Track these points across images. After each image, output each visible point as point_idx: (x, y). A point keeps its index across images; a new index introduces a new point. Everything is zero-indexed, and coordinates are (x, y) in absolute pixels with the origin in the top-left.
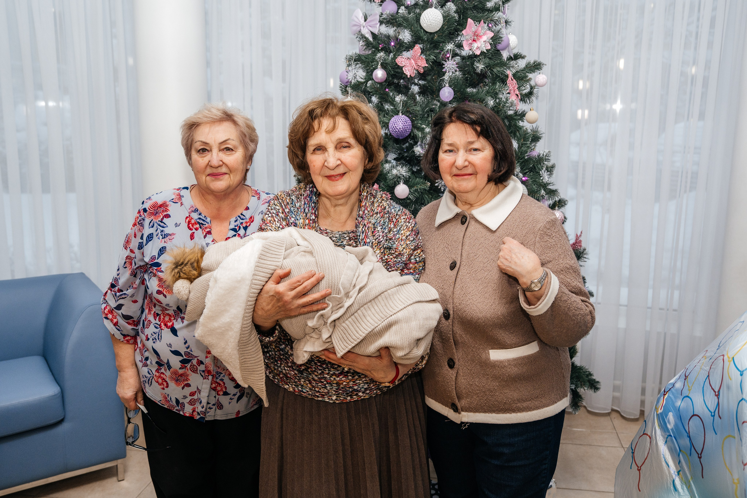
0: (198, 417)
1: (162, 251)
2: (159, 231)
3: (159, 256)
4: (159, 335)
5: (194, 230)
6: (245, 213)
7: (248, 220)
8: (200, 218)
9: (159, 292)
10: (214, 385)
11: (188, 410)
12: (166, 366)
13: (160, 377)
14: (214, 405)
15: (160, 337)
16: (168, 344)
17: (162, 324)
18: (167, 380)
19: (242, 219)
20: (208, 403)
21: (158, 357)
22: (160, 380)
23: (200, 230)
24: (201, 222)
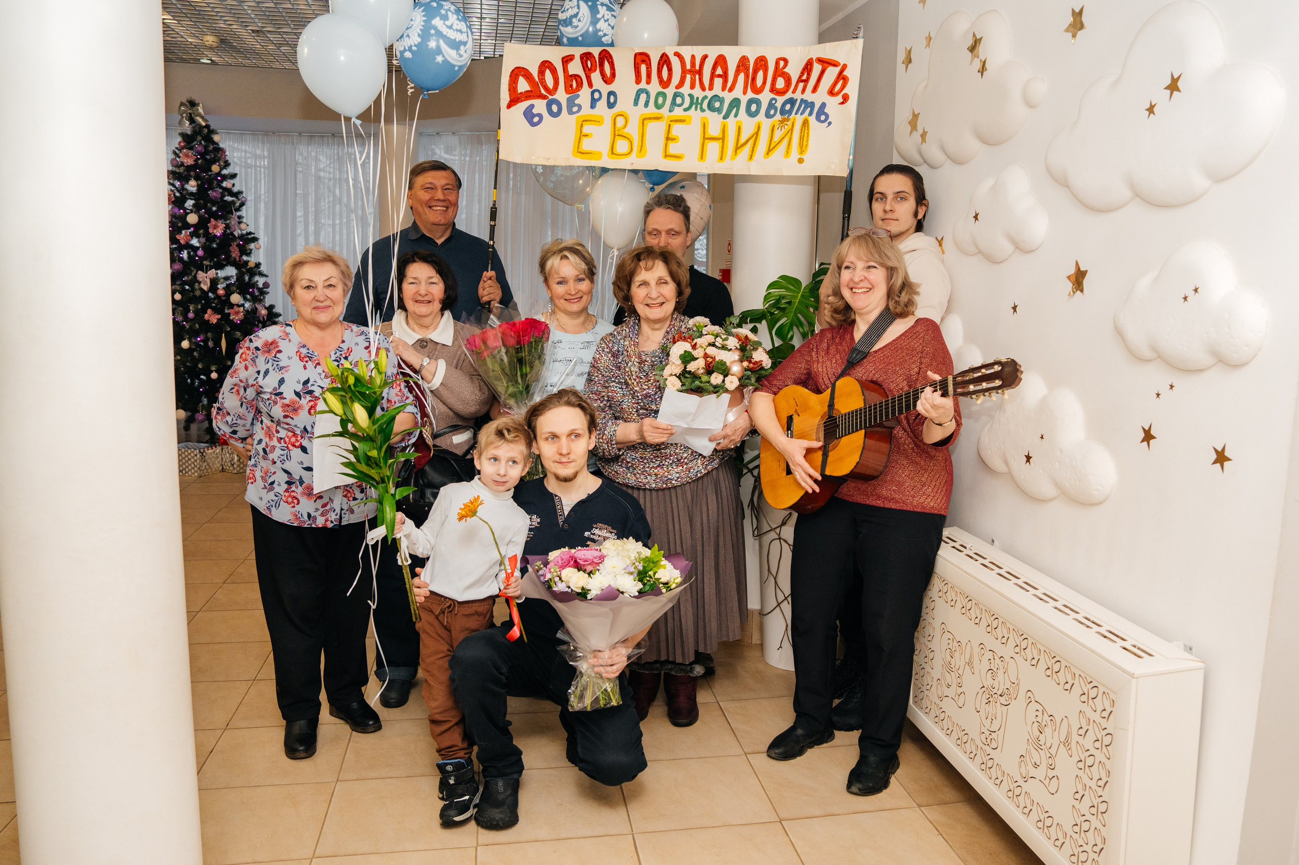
0: (332, 525)
1: (282, 381)
2: (275, 365)
3: (280, 386)
4: (287, 456)
5: (305, 363)
6: (342, 345)
7: (346, 352)
8: (308, 353)
9: (285, 417)
10: (345, 493)
11: (320, 522)
12: (298, 483)
13: (290, 496)
14: (347, 510)
15: (289, 458)
16: (299, 461)
17: (290, 446)
18: (298, 497)
19: (341, 351)
20: (342, 509)
21: (290, 476)
22: (290, 500)
23: (309, 362)
24: (310, 355)
